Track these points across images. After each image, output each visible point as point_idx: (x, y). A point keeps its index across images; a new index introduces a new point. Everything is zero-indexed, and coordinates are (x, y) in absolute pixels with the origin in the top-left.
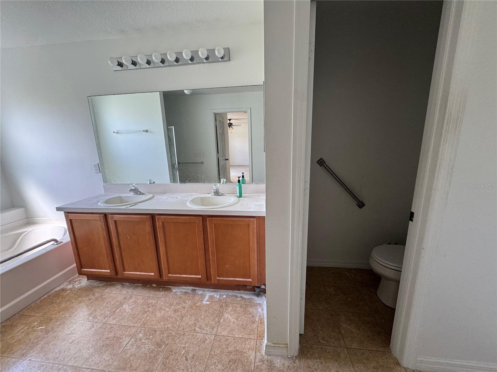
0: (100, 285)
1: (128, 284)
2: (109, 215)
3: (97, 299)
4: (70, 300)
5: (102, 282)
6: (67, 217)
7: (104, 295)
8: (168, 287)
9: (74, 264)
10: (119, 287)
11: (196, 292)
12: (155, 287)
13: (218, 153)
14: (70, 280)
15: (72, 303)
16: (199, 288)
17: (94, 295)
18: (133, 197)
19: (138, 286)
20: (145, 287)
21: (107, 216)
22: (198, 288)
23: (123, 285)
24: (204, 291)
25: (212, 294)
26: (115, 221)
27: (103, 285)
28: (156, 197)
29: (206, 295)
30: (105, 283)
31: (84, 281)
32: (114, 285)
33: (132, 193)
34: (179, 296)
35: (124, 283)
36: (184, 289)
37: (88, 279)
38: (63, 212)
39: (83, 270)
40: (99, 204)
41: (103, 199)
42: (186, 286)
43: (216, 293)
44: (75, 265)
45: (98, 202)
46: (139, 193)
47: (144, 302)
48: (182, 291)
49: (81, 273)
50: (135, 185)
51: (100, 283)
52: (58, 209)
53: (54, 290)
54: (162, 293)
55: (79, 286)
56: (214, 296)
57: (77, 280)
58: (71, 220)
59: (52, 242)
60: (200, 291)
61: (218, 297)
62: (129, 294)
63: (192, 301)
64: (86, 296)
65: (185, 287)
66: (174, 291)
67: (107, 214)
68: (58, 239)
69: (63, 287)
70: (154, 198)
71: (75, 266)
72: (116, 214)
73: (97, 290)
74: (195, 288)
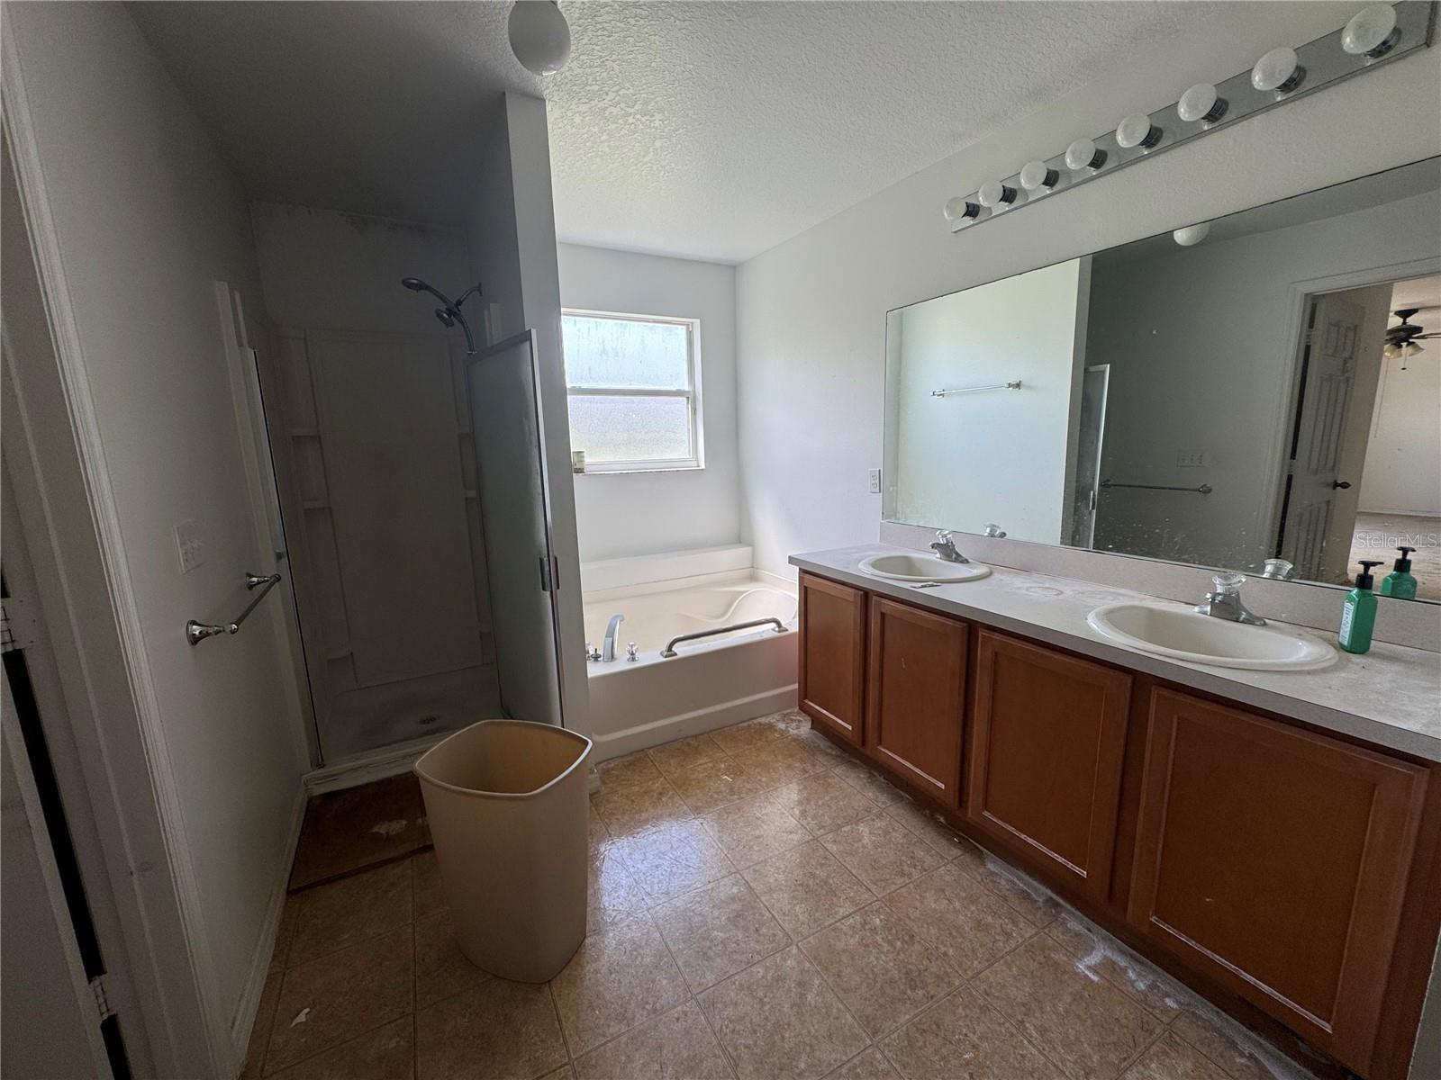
0: (829, 751)
1: (882, 779)
2: (874, 598)
3: (817, 778)
4: (776, 752)
5: (833, 746)
6: (801, 579)
7: (830, 778)
8: (977, 848)
9: (794, 683)
10: (862, 776)
11: (1061, 913)
12: (942, 826)
13: (1293, 456)
14: (785, 712)
15: (778, 761)
16: (1073, 910)
17: (814, 766)
18: (939, 564)
19: (903, 797)
20: (919, 810)
21: (870, 599)
22: (1069, 907)
23: (871, 776)
24: (1090, 931)
25: (1122, 962)
26: (883, 615)
27: (834, 753)
28: (996, 576)
29: (1093, 948)
30: (839, 753)
31: (804, 729)
32: (855, 766)
33: (938, 555)
34: (1001, 891)
35: (875, 773)
36: (1023, 879)
37: (812, 728)
38: (798, 568)
39: (807, 701)
40: (860, 565)
41: (869, 556)
42: (1031, 875)
43: (1137, 967)
44: (796, 686)
45: (860, 561)
46: (954, 556)
47: (906, 846)
48: (1015, 884)
49: (804, 709)
50: (949, 534)
51: (831, 748)
52: (792, 560)
53: (760, 720)
54: (956, 852)
55: (795, 732)
56: (1125, 970)
57: (794, 718)
58: (806, 588)
59: (773, 625)
60: (1075, 923)
61: (1141, 986)
62: (879, 804)
63: (1036, 934)
64: (802, 761)
65: (1027, 878)
66: (991, 867)
67: (871, 593)
68: (783, 623)
69: (772, 721)
70: (992, 577)
71: (795, 690)
72: (889, 599)
73: (821, 758)
74: (1061, 902)
